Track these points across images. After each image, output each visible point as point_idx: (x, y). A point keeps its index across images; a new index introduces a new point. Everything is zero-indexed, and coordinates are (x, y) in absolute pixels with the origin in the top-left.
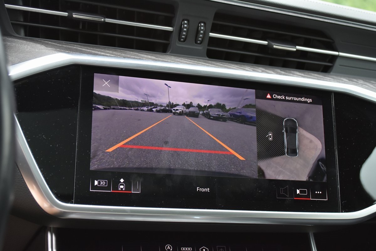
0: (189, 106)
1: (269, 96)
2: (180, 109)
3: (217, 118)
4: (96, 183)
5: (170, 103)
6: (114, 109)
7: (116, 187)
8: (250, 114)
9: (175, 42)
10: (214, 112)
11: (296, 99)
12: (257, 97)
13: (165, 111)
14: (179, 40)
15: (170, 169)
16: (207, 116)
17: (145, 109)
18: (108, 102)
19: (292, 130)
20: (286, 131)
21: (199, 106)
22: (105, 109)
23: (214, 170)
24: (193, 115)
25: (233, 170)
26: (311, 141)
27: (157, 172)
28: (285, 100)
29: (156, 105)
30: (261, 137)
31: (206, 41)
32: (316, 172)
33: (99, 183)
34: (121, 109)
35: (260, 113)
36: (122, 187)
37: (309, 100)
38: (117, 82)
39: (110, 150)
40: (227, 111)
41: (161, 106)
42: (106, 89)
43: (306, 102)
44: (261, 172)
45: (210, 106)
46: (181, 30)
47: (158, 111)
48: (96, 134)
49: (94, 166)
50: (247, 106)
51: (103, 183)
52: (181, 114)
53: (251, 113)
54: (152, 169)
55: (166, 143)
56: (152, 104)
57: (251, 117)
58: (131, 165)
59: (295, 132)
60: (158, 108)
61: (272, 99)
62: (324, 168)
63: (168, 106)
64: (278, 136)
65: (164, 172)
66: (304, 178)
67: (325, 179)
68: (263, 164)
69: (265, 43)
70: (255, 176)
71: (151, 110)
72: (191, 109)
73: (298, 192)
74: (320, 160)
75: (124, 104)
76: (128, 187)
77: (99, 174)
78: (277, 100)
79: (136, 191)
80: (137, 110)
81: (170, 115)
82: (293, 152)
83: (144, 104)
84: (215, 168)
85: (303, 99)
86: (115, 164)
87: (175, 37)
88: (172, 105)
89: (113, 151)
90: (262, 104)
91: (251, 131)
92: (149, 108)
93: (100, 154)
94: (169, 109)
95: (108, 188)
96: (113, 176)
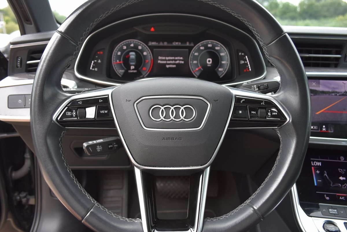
5: (345, 91)
6: (318, 95)
7: (321, 129)
9: (342, 62)
13: (343, 95)
14: (345, 61)
17: (333, 94)
18: (316, 92)
22: (314, 95)
27: (341, 123)
29: (338, 93)
33: (313, 127)
34: (322, 95)
36: (324, 129)
38: (319, 83)
39: (318, 113)
41: (341, 93)
42: (314, 86)
47: (339, 95)
51: (315, 127)
54: (338, 121)
55: (345, 110)
56: (337, 92)
58: (328, 120)
60: (340, 94)
63: (344, 93)
65: (344, 123)
71: (336, 95)
75: (323, 92)
76: (327, 129)
79: (331, 131)
80: (330, 95)
81: (346, 97)
83: (333, 92)
86: (321, 119)
87: (342, 60)
89: (319, 114)
92: (335, 94)
93: (313, 115)
95: (318, 130)
96: (320, 125)
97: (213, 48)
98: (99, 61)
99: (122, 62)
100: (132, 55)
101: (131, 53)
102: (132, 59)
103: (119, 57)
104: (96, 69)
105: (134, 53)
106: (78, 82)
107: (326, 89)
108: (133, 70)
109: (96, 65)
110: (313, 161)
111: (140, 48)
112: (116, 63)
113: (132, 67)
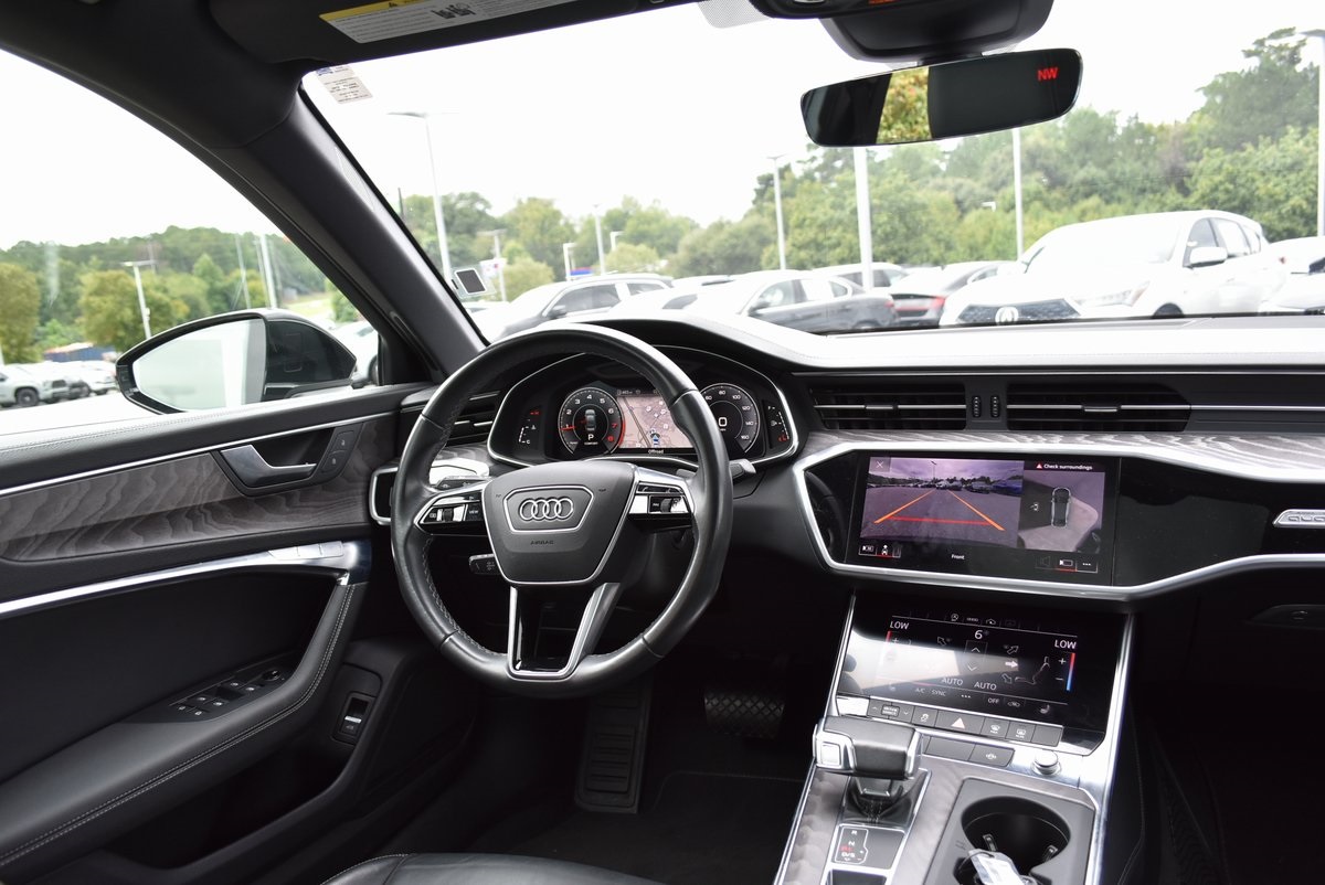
0: (951, 481)
1: (1039, 467)
2: (943, 484)
3: (980, 491)
4: (864, 548)
5: (935, 478)
6: (884, 486)
7: (880, 553)
8: (1015, 486)
9: (969, 419)
10: (976, 485)
11: (1071, 467)
12: (1025, 468)
13: (929, 486)
14: (974, 415)
15: (928, 537)
16: (970, 489)
17: (911, 485)
18: (880, 481)
19: (1063, 499)
20: (1056, 501)
21: (963, 481)
22: (877, 487)
23: (969, 538)
24: (956, 489)
25: (990, 540)
26: (1085, 511)
27: (916, 540)
28: (1059, 469)
29: (921, 482)
30: (1025, 509)
31: (1004, 413)
32: (1088, 542)
33: (867, 548)
34: (890, 486)
35: (1027, 484)
36: (885, 552)
37: (1088, 468)
38: (889, 463)
39: (878, 521)
40: (991, 483)
41: (926, 482)
42: (880, 469)
43: (1085, 470)
44: (1021, 542)
45: (974, 480)
46: (973, 408)
47: (922, 487)
48: (868, 507)
49: (863, 535)
50: (1014, 478)
51: (870, 549)
52: (945, 488)
53: (1018, 485)
54: (911, 537)
55: (927, 515)
56: (918, 481)
57: (1017, 489)
58: (895, 534)
59: (1067, 502)
60: (923, 484)
61: (1043, 469)
62: (1097, 539)
63: (932, 481)
64: (1046, 507)
65: (923, 540)
66: (1071, 549)
67: (1098, 551)
68: (1024, 535)
69: (1079, 407)
70: (1015, 546)
71: (916, 486)
72: (954, 483)
73: (1061, 563)
74: (1094, 530)
75: (893, 481)
76: (890, 552)
77: (866, 541)
78: (1049, 469)
79: (897, 556)
80: (904, 486)
81: (934, 490)
82: (1061, 522)
83: (910, 481)
84: (971, 537)
85: (1081, 467)
86: (882, 532)
87: (968, 414)
88: (936, 481)
89: (880, 522)
90: (1030, 475)
91: (1015, 502)
92: (915, 484)
93: (870, 525)
94: (933, 484)
95: (873, 553)
96: (878, 542)
97: (728, 396)
98: (534, 428)
99: (573, 427)
100: (590, 414)
101: (588, 412)
102: (590, 422)
103: (568, 419)
104: (528, 442)
105: (593, 411)
106: (491, 464)
107: (899, 476)
108: (592, 440)
109: (528, 434)
110: (895, 620)
111: (602, 401)
112: (563, 428)
113: (591, 436)
